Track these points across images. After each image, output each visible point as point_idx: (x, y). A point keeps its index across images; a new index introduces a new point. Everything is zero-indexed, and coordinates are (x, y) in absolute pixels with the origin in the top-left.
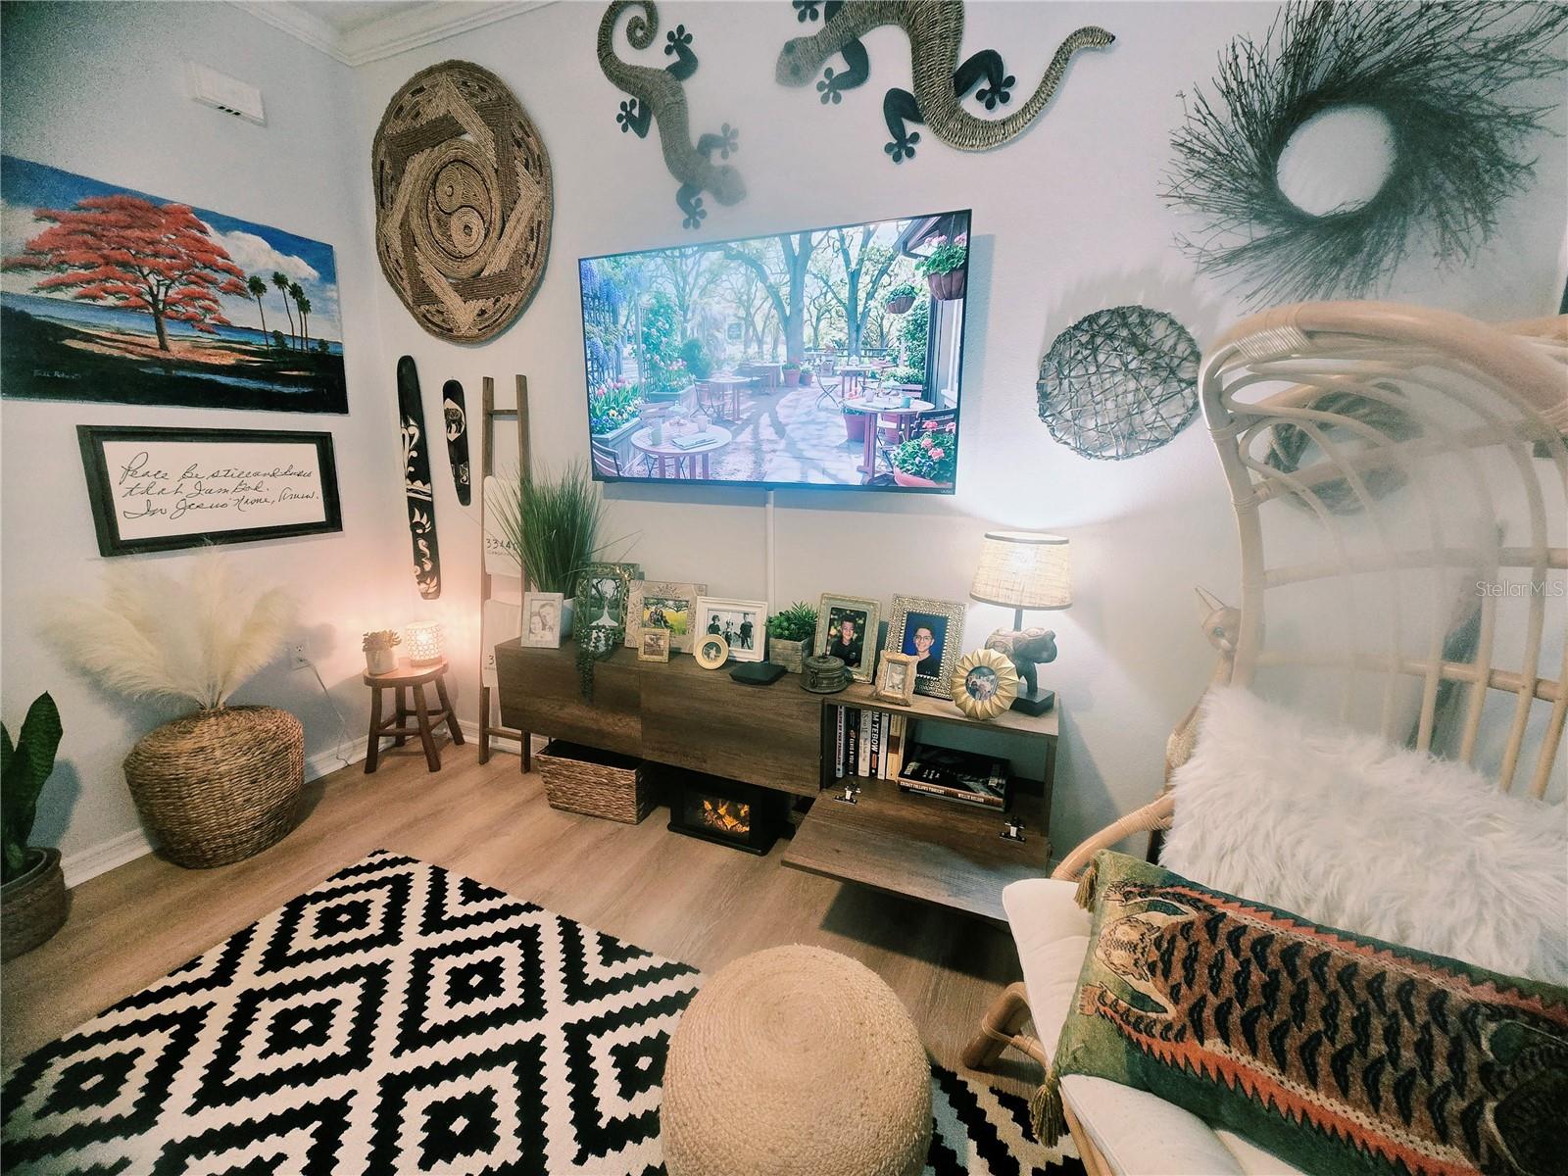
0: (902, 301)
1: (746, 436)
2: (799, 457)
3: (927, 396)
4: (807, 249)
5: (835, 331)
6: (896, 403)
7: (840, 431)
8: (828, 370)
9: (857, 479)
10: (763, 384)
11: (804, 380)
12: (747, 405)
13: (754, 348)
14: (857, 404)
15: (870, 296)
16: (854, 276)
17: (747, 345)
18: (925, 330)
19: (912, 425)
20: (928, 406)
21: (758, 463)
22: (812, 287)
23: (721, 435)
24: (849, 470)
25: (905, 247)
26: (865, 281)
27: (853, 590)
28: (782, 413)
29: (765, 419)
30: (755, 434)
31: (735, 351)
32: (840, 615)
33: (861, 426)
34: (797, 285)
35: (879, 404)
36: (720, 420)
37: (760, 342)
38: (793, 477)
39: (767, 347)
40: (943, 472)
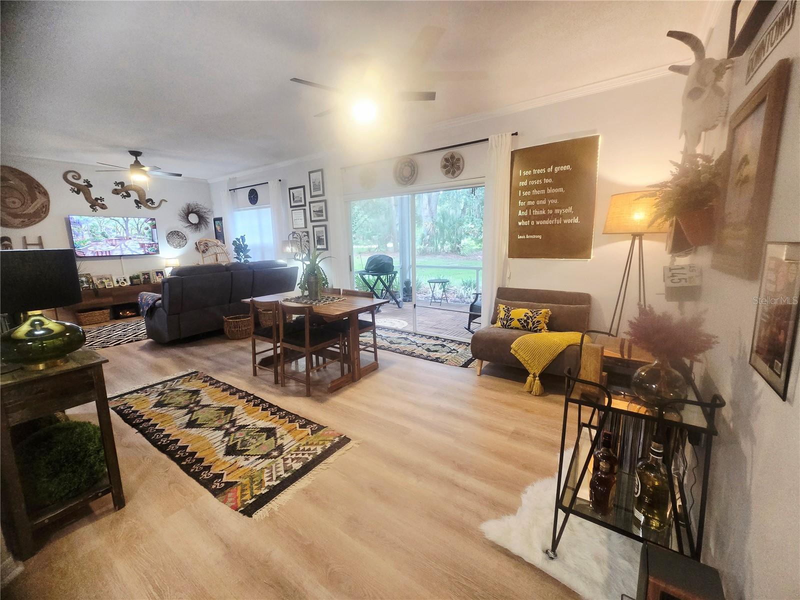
0: (147, 229)
1: (119, 247)
2: (131, 250)
3: (153, 241)
4: (128, 220)
5: (135, 232)
6: (148, 242)
7: (139, 246)
8: (134, 237)
9: (143, 253)
10: (121, 239)
11: (130, 239)
12: (118, 242)
13: (119, 234)
14: (141, 242)
15: (141, 227)
16: (137, 225)
17: (117, 233)
18: (151, 232)
19: (151, 245)
20: (153, 243)
21: (122, 252)
22: (129, 226)
23: (113, 248)
24: (141, 252)
25: (146, 221)
26: (139, 226)
27: (145, 270)
28: (126, 244)
29: (123, 245)
30: (121, 247)
31: (115, 234)
32: (144, 274)
33: (142, 246)
34: (127, 225)
35: (145, 242)
36: (112, 245)
37: (120, 233)
38: (130, 253)
39: (122, 233)
40: (157, 251)
